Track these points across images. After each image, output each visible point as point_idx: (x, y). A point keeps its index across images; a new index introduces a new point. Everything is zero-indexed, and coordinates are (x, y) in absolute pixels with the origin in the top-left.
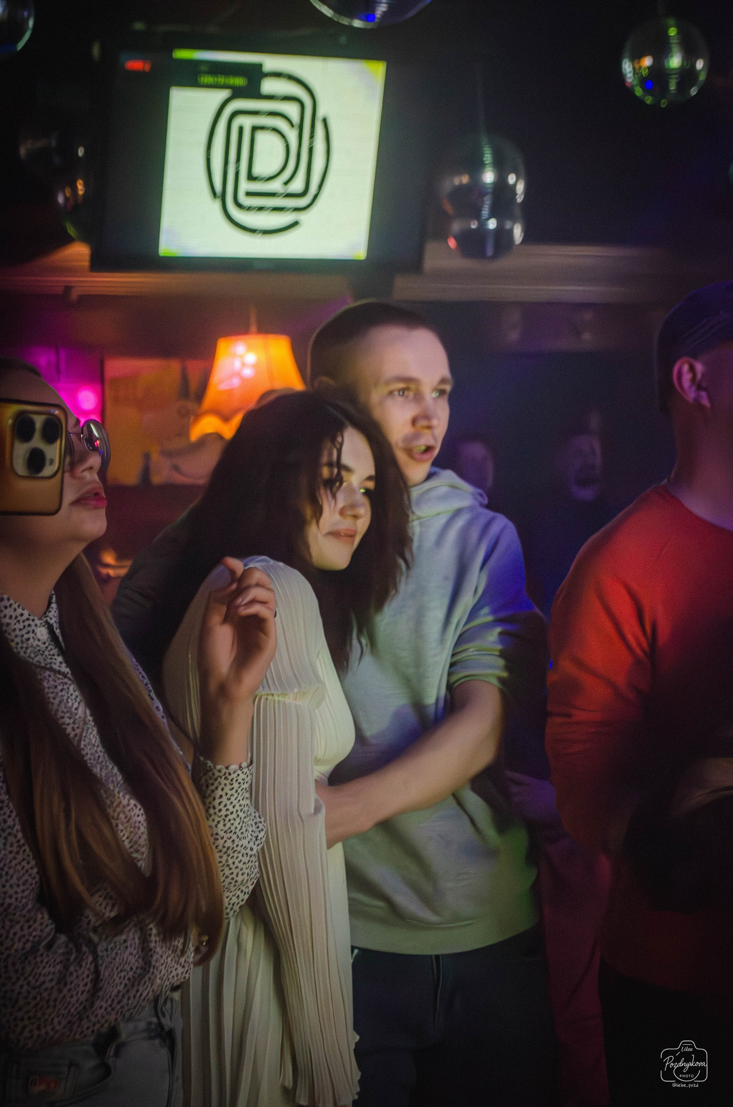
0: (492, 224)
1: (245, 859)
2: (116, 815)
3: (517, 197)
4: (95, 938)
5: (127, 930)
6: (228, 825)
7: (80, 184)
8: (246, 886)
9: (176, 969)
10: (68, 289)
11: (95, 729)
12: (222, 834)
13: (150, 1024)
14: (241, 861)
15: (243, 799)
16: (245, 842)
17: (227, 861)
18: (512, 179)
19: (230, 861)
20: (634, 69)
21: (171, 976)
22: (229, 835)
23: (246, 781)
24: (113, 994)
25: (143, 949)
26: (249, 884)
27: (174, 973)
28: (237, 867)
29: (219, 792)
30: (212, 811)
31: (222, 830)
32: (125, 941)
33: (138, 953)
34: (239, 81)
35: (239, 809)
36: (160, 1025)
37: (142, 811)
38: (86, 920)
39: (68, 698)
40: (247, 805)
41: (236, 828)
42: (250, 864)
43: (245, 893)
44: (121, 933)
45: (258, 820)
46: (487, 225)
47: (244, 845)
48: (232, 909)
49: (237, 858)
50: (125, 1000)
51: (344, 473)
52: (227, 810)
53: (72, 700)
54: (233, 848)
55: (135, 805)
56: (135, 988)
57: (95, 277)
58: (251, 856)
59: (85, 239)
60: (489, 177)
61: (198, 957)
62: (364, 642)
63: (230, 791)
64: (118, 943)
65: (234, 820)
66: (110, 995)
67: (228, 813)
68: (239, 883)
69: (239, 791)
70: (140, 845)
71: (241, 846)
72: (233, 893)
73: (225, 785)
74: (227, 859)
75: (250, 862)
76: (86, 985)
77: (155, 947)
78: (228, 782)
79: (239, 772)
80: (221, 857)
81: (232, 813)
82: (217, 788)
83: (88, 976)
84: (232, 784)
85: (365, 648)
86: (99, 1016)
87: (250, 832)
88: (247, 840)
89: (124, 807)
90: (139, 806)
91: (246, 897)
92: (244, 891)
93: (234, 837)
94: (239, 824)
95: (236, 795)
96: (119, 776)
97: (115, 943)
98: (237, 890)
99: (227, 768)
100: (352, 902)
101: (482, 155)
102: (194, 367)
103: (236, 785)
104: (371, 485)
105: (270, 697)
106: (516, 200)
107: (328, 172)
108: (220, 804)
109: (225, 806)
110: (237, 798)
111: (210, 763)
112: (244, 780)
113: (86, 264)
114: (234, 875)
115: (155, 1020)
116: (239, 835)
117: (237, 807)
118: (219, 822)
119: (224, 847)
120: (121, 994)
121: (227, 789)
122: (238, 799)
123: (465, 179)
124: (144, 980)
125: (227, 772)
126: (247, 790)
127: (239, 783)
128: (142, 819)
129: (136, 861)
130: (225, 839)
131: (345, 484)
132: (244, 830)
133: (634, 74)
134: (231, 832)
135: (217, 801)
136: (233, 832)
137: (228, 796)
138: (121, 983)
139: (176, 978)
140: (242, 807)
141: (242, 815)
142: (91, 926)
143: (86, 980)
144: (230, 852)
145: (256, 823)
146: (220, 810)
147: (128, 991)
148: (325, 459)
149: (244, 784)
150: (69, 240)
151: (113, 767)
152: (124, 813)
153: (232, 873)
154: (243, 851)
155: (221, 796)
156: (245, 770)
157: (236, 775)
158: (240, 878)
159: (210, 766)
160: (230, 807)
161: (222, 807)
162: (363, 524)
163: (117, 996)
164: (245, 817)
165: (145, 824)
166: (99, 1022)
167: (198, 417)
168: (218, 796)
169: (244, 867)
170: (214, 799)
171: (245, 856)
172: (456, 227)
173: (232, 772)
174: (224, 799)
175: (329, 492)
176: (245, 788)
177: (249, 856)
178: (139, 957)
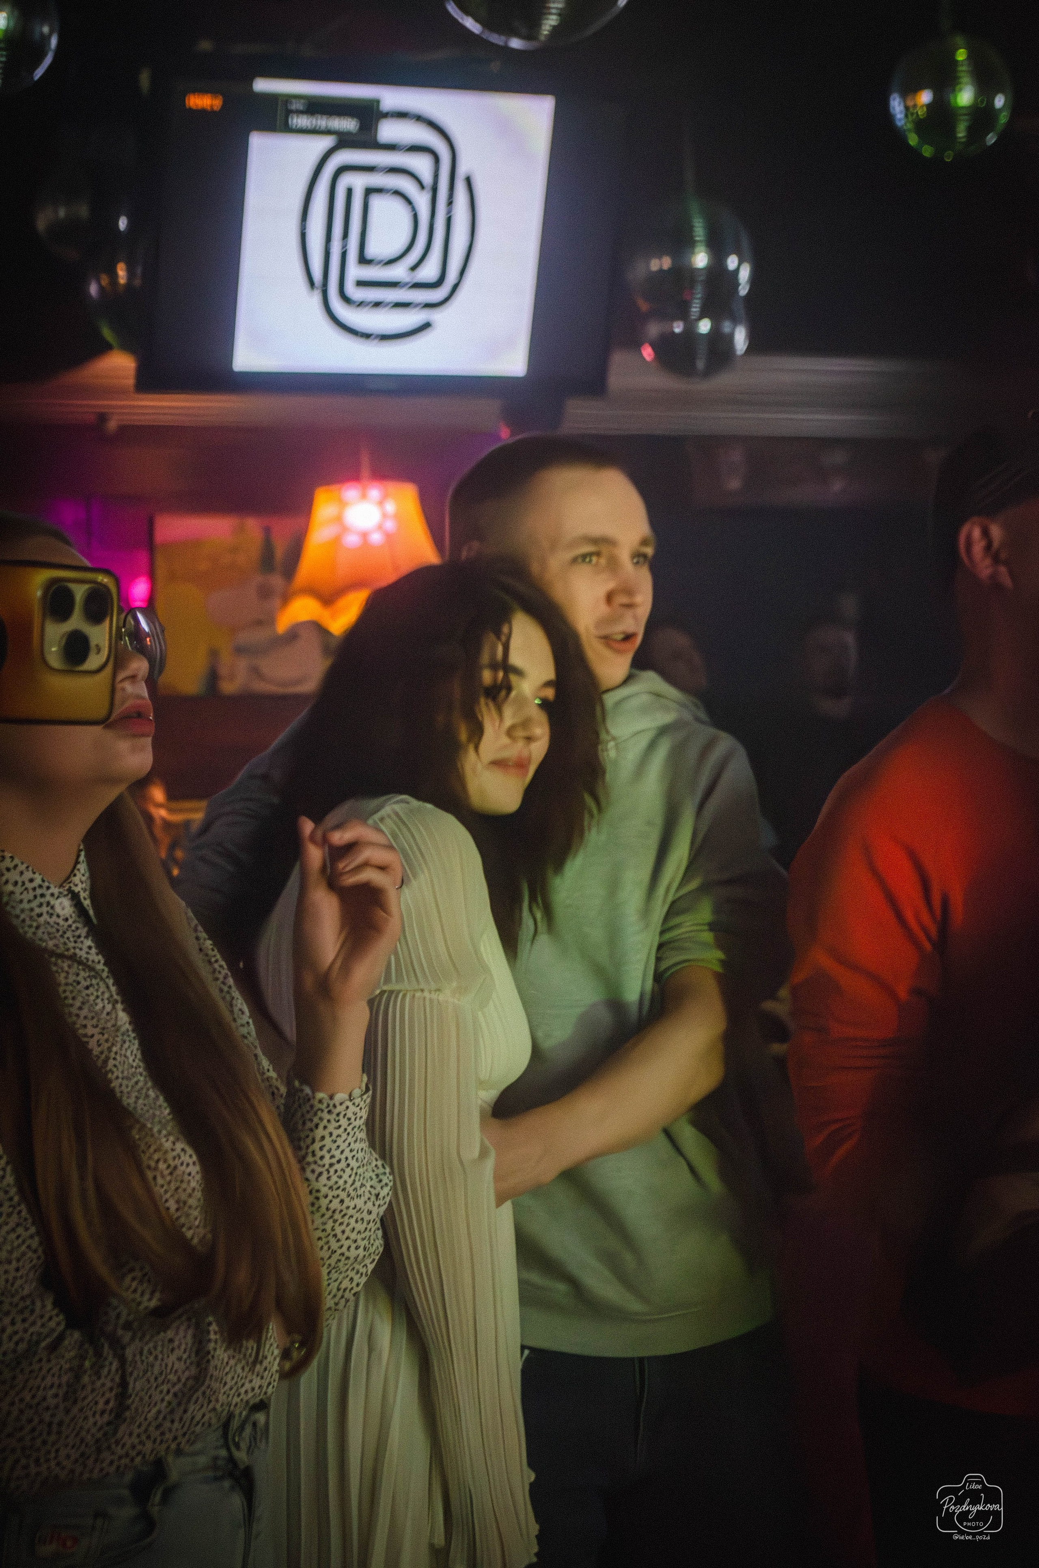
0: (705, 326)
1: (360, 1227)
2: (153, 1164)
3: (740, 287)
4: (127, 1337)
5: (175, 1325)
6: (334, 1178)
7: (122, 270)
8: (363, 1264)
9: (251, 1381)
10: (103, 418)
11: (136, 1042)
12: (324, 1190)
13: (216, 1458)
14: (354, 1229)
15: (356, 1141)
16: (360, 1203)
17: (333, 1229)
18: (732, 262)
19: (338, 1230)
20: (907, 108)
21: (243, 1390)
22: (335, 1193)
23: (359, 1115)
24: (150, 1416)
25: (197, 1353)
26: (368, 1261)
27: (248, 1386)
28: (348, 1238)
29: (320, 1132)
30: (310, 1159)
31: (325, 1185)
32: (171, 1341)
33: (189, 1357)
34: (349, 124)
35: (350, 1155)
36: (231, 1459)
37: (195, 1158)
38: (113, 1314)
39: (97, 997)
40: (362, 1149)
41: (346, 1182)
42: (367, 1234)
43: (362, 1274)
44: (165, 1329)
45: (381, 1170)
46: (697, 327)
47: (357, 1206)
48: (342, 1297)
49: (348, 1225)
50: (167, 1424)
51: (513, 678)
52: (332, 1157)
53: (102, 1000)
54: (341, 1211)
55: (183, 1150)
56: (182, 1408)
57: (142, 400)
58: (369, 1223)
59: (127, 347)
60: (701, 259)
61: (287, 1365)
62: (539, 915)
63: (336, 1130)
64: (160, 1343)
65: (342, 1172)
66: (146, 1417)
67: (334, 1160)
68: (352, 1259)
69: (349, 1129)
70: (190, 1207)
71: (354, 1209)
72: (343, 1275)
73: (329, 1121)
74: (333, 1227)
75: (368, 1230)
76: (107, 1402)
77: (215, 1349)
78: (332, 1117)
79: (348, 1103)
80: (324, 1224)
81: (339, 1161)
82: (317, 1126)
83: (111, 1389)
84: (338, 1121)
85: (539, 924)
86: (128, 1446)
87: (369, 1188)
88: (363, 1199)
89: (166, 1152)
90: (190, 1151)
91: (364, 1279)
92: (361, 1271)
93: (343, 1195)
94: (350, 1176)
95: (344, 1136)
96: (165, 1108)
97: (156, 1342)
98: (349, 1271)
99: (331, 1097)
100: (524, 1285)
101: (691, 228)
102: (282, 528)
103: (344, 1122)
104: (550, 693)
105: (418, 994)
106: (738, 293)
107: (472, 254)
108: (321, 1149)
109: (329, 1151)
110: (346, 1139)
111: (307, 1090)
112: (356, 1114)
113: (131, 381)
114: (344, 1249)
115: (223, 1453)
116: (351, 1192)
117: (347, 1153)
118: (320, 1174)
119: (328, 1209)
120: (161, 1416)
121: (331, 1128)
122: (347, 1142)
123: (666, 263)
124: (195, 1396)
125: (331, 1103)
126: (360, 1129)
127: (349, 1119)
128: (195, 1169)
129: (184, 1230)
130: (330, 1198)
131: (513, 694)
132: (358, 1184)
133: (906, 116)
134: (338, 1188)
135: (317, 1146)
136: (341, 1189)
137: (334, 1137)
138: (163, 1400)
139: (250, 1394)
140: (355, 1153)
141: (354, 1163)
142: (122, 1321)
143: (107, 1395)
144: (337, 1216)
145: (377, 1175)
146: (322, 1158)
147: (172, 1412)
148: (485, 658)
149: (355, 1120)
150: (104, 348)
151: (157, 1097)
152: (165, 1161)
153: (342, 1246)
154: (358, 1215)
155: (323, 1138)
156: (357, 1101)
157: (344, 1107)
158: (353, 1253)
159: (307, 1095)
160: (337, 1153)
161: (324, 1152)
162: (539, 749)
163: (156, 1419)
164: (359, 1167)
165: (198, 1177)
166: (127, 1455)
167: (286, 599)
168: (318, 1138)
169: (359, 1237)
170: (313, 1141)
171: (360, 1222)
172: (654, 329)
173: (337, 1104)
174: (328, 1141)
175: (491, 705)
176: (357, 1127)
177: (365, 1223)
178: (191, 1363)
